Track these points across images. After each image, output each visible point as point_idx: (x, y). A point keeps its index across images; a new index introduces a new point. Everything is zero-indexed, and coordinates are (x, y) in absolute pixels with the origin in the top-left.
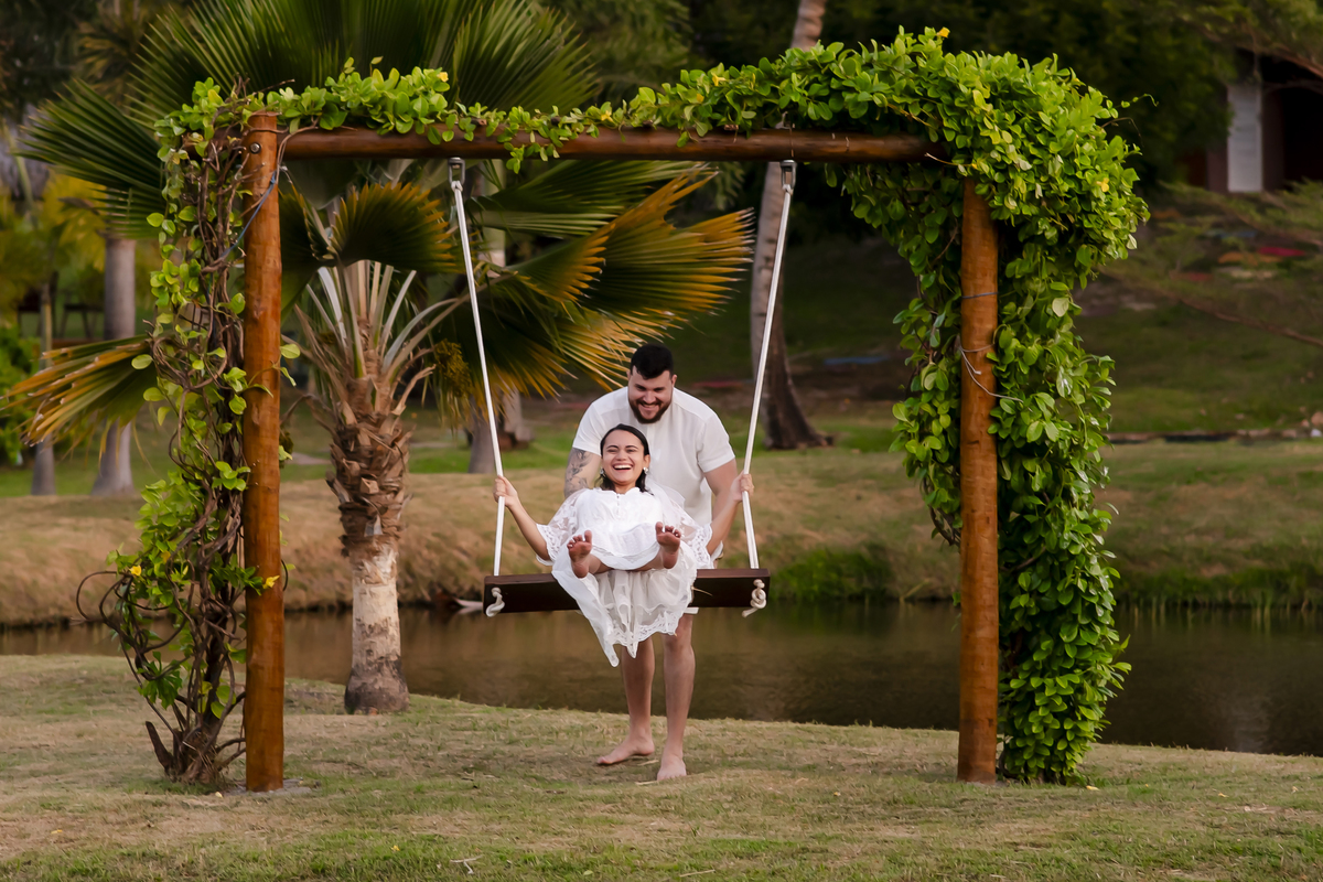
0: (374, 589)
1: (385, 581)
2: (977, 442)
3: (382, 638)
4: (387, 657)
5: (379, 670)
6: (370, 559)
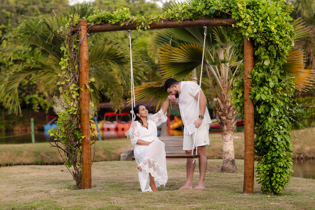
0: (226, 143)
1: (228, 141)
2: (246, 100)
3: (228, 155)
4: (229, 159)
6: (224, 135)
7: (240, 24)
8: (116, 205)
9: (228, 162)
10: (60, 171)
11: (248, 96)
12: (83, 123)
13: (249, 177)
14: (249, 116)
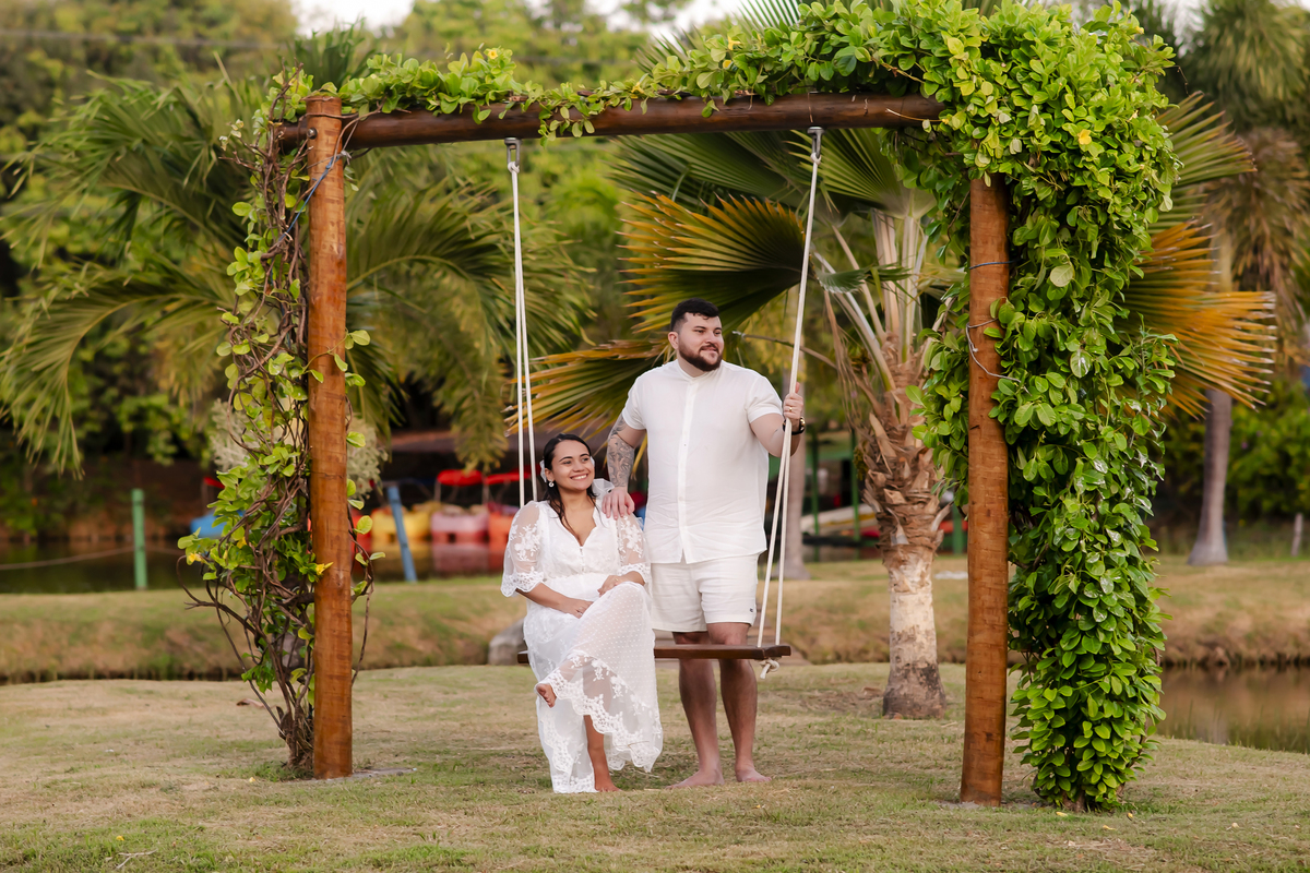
0: (902, 597)
1: (913, 590)
2: (977, 427)
3: (909, 645)
4: (914, 664)
5: (906, 677)
6: (897, 568)
7: (956, 121)
8: (445, 845)
9: (911, 674)
10: (234, 704)
11: (983, 409)
12: (321, 512)
13: (984, 736)
14: (987, 492)
